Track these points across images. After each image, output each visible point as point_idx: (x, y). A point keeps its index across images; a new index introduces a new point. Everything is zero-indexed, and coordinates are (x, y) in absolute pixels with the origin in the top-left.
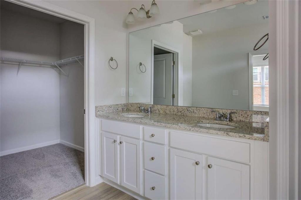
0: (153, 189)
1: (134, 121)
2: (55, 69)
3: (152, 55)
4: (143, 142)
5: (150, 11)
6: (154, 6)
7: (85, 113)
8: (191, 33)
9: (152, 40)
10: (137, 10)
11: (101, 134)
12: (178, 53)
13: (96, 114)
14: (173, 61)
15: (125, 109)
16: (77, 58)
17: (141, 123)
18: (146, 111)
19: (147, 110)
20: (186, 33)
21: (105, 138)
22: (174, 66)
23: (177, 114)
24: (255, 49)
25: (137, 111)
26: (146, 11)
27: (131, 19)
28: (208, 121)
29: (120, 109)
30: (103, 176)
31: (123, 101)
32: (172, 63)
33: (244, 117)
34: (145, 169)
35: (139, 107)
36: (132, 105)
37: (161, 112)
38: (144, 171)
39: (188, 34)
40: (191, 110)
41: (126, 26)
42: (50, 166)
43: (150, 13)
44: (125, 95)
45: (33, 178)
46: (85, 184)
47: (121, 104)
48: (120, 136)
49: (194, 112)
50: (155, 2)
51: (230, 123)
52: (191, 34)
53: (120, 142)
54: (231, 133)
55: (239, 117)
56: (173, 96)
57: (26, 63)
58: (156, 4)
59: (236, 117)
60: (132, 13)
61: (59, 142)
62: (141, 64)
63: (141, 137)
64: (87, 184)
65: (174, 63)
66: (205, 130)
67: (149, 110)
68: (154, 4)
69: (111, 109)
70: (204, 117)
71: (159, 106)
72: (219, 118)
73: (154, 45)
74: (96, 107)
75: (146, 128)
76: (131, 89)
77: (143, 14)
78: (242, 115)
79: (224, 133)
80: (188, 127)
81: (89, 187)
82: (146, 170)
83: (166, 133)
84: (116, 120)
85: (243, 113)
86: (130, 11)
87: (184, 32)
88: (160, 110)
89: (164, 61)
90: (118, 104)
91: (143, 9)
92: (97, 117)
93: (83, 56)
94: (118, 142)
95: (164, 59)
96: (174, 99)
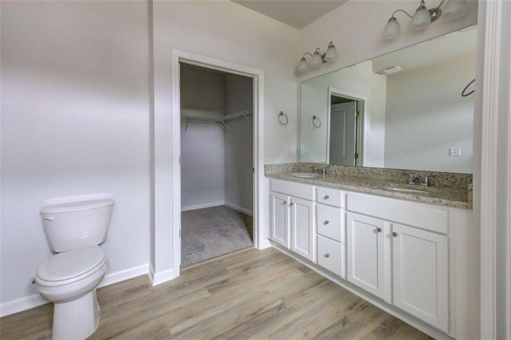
0: (327, 256)
1: (306, 181)
2: (220, 125)
3: (328, 106)
4: (316, 204)
5: (326, 55)
6: (332, 49)
7: (253, 172)
8: (385, 71)
9: (328, 88)
10: (311, 55)
11: (271, 194)
12: (363, 101)
13: (265, 172)
14: (357, 110)
15: (296, 169)
16: (244, 113)
17: (314, 184)
18: (320, 171)
19: (322, 171)
20: (377, 72)
21: (274, 199)
22: (358, 117)
23: (358, 176)
24: (464, 94)
25: (309, 172)
26: (322, 55)
27: (303, 66)
28: (397, 185)
29: (290, 168)
30: (272, 239)
31: (294, 161)
32: (356, 113)
33: (450, 181)
34: (318, 234)
35: (312, 168)
36: (304, 165)
37: (339, 173)
38: (317, 237)
39: (380, 72)
40: (376, 172)
41: (298, 74)
42: (218, 226)
43: (326, 57)
44: (295, 154)
45: (204, 235)
46: (253, 246)
47: (291, 164)
48: (291, 197)
49: (379, 174)
50: (333, 44)
51: (428, 188)
52: (385, 73)
53: (291, 203)
54: (422, 197)
55: (443, 181)
56: (356, 156)
57: (193, 120)
58: (334, 46)
59: (438, 182)
60: (305, 59)
61: (223, 204)
62: (314, 118)
63: (314, 199)
64: (256, 247)
65: (358, 113)
66: (389, 192)
67: (324, 170)
68: (331, 46)
69: (280, 168)
70: (393, 181)
71: (336, 167)
72: (413, 182)
73: (332, 93)
74: (265, 166)
75: (319, 188)
76: (302, 147)
77: (317, 60)
78: (447, 179)
79: (414, 197)
80: (368, 189)
81: (257, 250)
82: (319, 236)
83: (342, 194)
84: (286, 179)
85: (448, 176)
86: (302, 57)
87: (373, 70)
88: (337, 171)
89: (345, 112)
90: (287, 163)
91: (318, 53)
92: (266, 176)
93: (252, 110)
94: (289, 203)
95: (345, 109)
96: (357, 159)
